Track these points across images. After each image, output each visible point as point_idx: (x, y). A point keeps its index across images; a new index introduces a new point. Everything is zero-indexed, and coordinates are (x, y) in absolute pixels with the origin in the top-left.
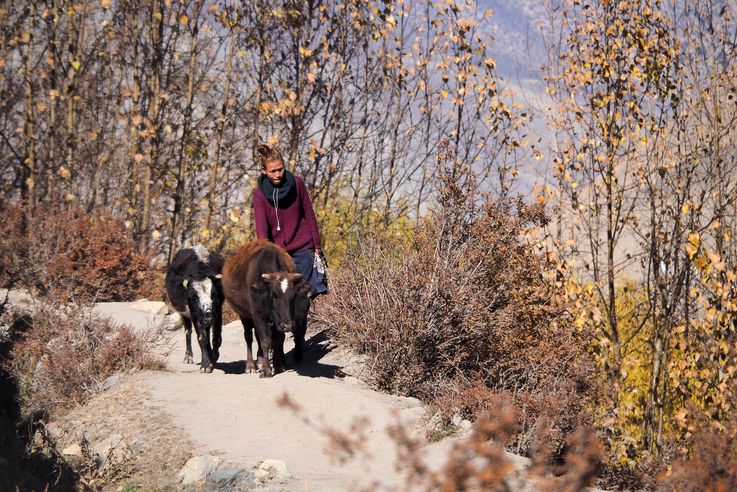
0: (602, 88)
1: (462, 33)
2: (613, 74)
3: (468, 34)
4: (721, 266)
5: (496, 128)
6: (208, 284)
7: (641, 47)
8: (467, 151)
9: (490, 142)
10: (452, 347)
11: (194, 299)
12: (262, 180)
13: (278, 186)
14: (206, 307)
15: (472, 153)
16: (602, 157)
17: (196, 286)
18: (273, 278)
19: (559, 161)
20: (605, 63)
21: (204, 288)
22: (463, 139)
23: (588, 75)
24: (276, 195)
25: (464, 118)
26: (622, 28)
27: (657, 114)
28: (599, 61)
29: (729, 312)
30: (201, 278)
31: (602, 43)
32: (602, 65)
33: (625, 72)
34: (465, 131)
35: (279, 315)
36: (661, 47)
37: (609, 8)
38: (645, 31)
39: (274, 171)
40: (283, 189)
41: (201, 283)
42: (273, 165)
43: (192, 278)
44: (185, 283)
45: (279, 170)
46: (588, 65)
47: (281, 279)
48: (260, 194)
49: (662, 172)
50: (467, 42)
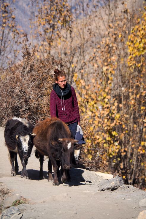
0: (48, 27)
1: (5, 7)
2: (52, 22)
3: (7, 8)
4: (84, 84)
5: (14, 37)
6: (27, 138)
7: (61, 14)
8: (5, 44)
9: (12, 42)
10: (24, 110)
11: (20, 145)
12: (56, 86)
13: (63, 89)
14: (25, 149)
15: (6, 45)
16: (47, 48)
17: (22, 138)
18: (64, 141)
19: (34, 49)
20: (50, 19)
21: (25, 140)
22: (3, 41)
23: (44, 22)
24: (62, 94)
25: (4, 34)
26: (56, 8)
27: (65, 36)
28: (48, 18)
29: (86, 99)
30: (25, 135)
31: (49, 12)
32: (49, 19)
33: (56, 22)
34: (4, 38)
35: (64, 160)
36: (68, 15)
37: (52, 2)
38: (63, 10)
39: (62, 81)
40: (65, 91)
41: (24, 137)
42: (61, 78)
43: (20, 134)
44: (17, 137)
45: (64, 81)
46: (44, 19)
47: (68, 142)
48: (54, 92)
49: (65, 54)
50: (6, 10)
